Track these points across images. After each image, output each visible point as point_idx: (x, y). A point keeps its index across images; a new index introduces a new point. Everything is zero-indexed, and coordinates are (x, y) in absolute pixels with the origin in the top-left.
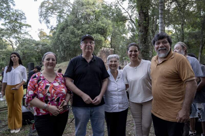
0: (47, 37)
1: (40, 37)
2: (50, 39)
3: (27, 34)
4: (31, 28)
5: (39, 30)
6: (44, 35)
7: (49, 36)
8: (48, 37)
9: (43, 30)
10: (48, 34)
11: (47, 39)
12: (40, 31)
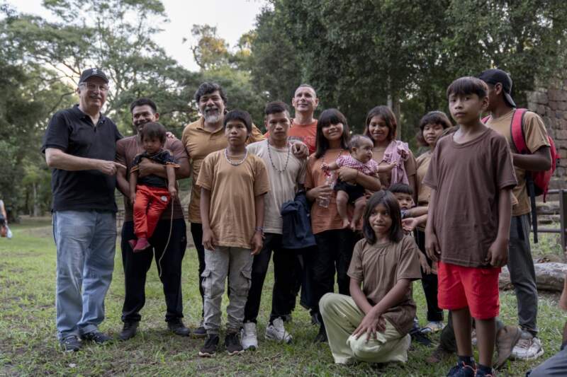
0: (231, 61)
1: (202, 62)
2: (242, 68)
3: (148, 46)
4: (164, 15)
5: (197, 33)
6: (219, 53)
7: (239, 57)
8: (233, 60)
9: (214, 30)
10: (233, 50)
11: (233, 70)
12: (200, 36)
